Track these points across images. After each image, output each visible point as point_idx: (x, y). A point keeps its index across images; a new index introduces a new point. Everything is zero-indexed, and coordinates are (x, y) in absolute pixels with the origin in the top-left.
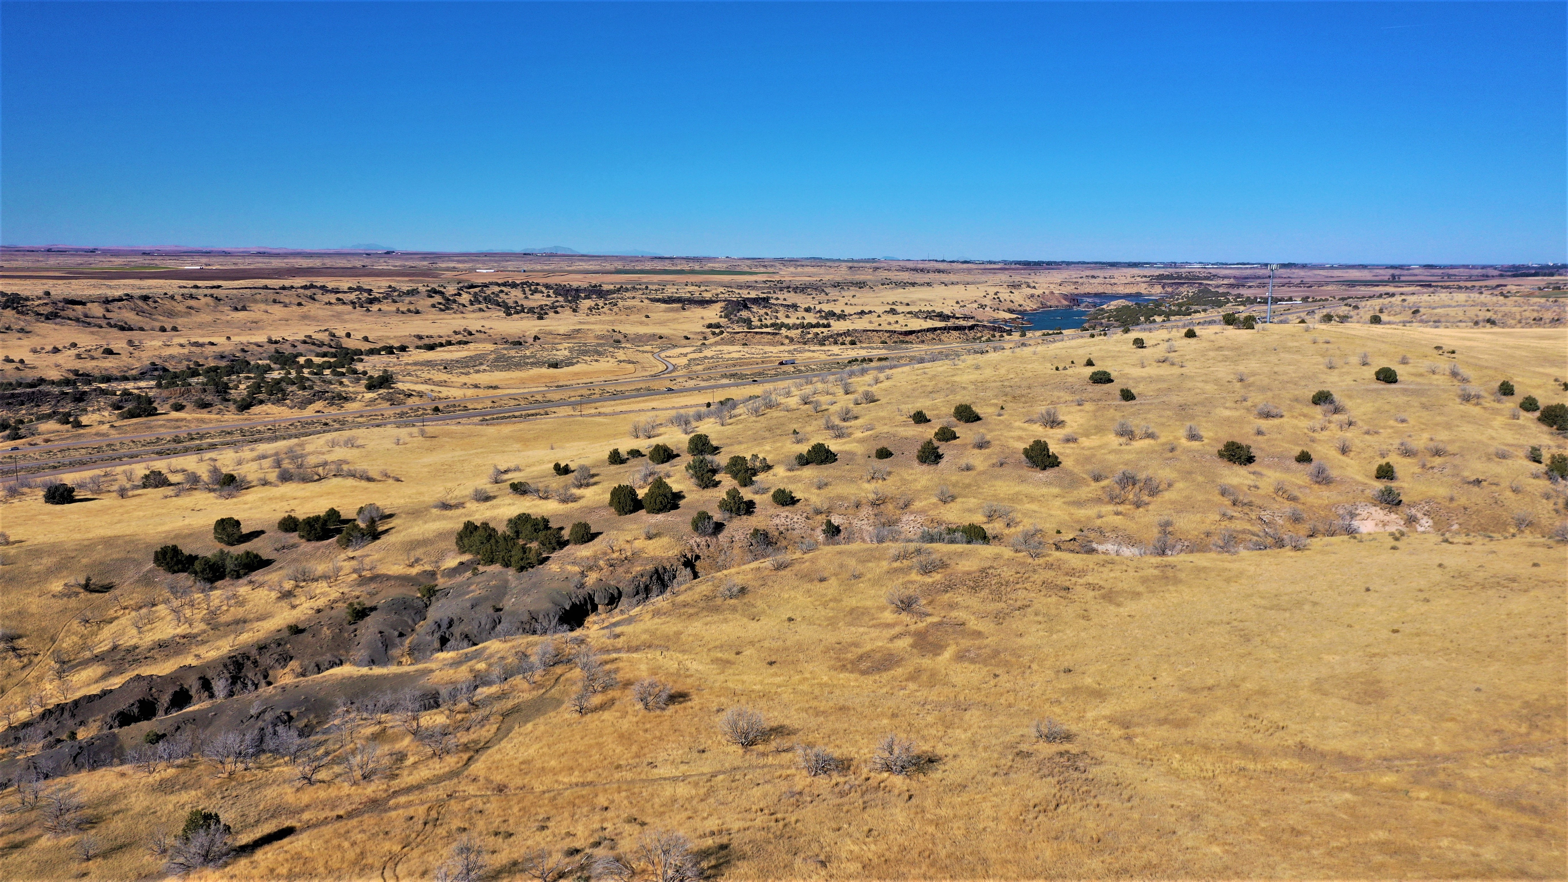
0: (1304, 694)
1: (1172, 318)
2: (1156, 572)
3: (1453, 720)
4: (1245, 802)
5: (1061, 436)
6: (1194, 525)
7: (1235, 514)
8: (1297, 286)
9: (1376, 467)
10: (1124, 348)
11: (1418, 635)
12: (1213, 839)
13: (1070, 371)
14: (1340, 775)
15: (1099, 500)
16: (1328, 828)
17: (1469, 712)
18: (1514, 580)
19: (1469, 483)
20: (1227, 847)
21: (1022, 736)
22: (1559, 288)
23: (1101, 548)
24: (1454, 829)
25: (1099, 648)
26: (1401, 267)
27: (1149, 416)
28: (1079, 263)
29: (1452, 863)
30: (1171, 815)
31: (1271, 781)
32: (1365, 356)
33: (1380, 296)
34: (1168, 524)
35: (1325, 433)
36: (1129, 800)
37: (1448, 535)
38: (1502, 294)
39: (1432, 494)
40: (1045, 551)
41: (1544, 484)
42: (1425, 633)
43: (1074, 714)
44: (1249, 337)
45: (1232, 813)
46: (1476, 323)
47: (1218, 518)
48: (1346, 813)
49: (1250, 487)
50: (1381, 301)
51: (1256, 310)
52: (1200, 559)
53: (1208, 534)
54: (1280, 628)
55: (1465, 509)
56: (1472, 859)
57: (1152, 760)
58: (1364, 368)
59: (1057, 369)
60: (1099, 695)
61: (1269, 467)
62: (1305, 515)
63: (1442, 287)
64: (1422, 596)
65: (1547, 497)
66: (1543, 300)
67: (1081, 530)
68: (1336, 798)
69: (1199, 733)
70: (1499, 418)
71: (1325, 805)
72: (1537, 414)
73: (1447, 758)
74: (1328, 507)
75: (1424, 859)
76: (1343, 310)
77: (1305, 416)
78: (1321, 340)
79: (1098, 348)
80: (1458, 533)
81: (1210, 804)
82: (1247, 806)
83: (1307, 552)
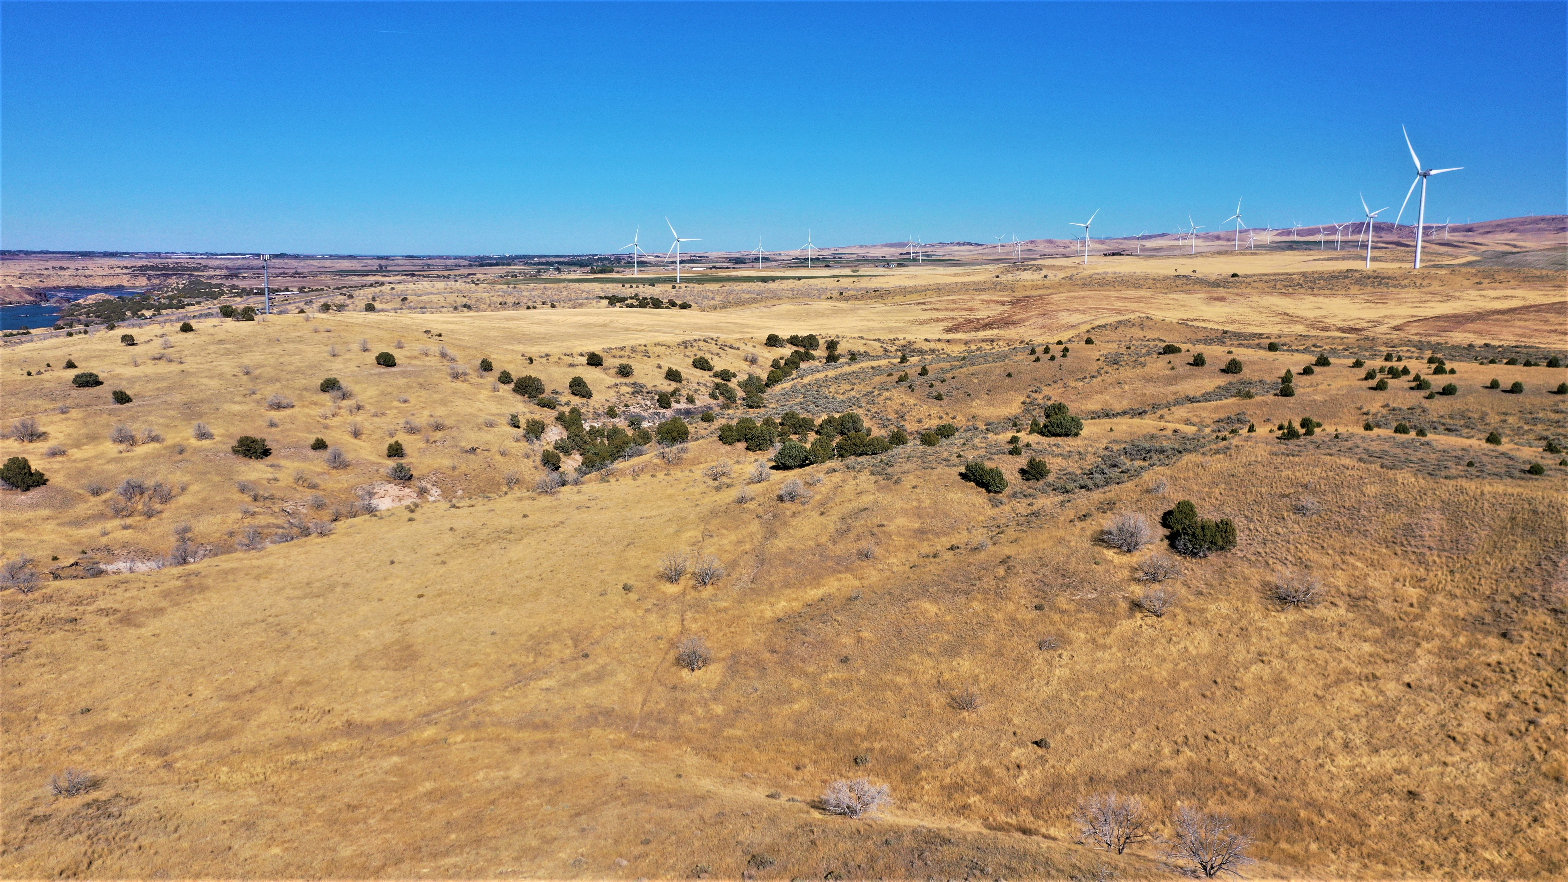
0: (345, 673)
1: (164, 312)
2: (179, 583)
3: (476, 665)
4: (300, 795)
5: (44, 450)
6: (215, 527)
7: (257, 510)
8: (292, 276)
9: (386, 446)
10: (111, 346)
11: (440, 595)
12: (271, 841)
13: (46, 376)
14: (386, 742)
15: (101, 516)
16: (381, 794)
17: (488, 655)
18: (510, 532)
19: (466, 452)
20: (286, 845)
21: (35, 798)
22: (515, 276)
23: (110, 568)
24: (487, 761)
25: (122, 678)
26: (386, 258)
27: (151, 418)
28: (41, 252)
29: (488, 791)
30: (224, 831)
31: (323, 766)
32: (365, 342)
33: (371, 285)
34: (186, 530)
35: (336, 419)
36: (176, 831)
37: (454, 501)
38: (473, 282)
39: (436, 466)
40: (40, 584)
41: (524, 445)
42: (446, 593)
43: (100, 757)
44: (249, 329)
45: (288, 809)
46: (456, 308)
47: (240, 516)
48: (395, 776)
49: (269, 480)
50: (372, 289)
51: (252, 301)
52: (225, 562)
53: (231, 534)
54: (315, 615)
55: (466, 475)
56: (503, 782)
57: (197, 781)
58: (365, 354)
59: (29, 374)
60: (127, 728)
61: (286, 457)
62: (327, 501)
63: (424, 276)
64: (439, 559)
65: (527, 456)
66: (505, 287)
67: (84, 552)
68: (385, 764)
69: (247, 738)
70: (484, 392)
71: (376, 773)
72: (512, 386)
73: (475, 700)
74: (347, 490)
75: (466, 795)
76: (339, 299)
77: (315, 404)
78: (321, 329)
79: (79, 347)
80: (462, 498)
81: (265, 807)
82: (302, 798)
83: (332, 536)
